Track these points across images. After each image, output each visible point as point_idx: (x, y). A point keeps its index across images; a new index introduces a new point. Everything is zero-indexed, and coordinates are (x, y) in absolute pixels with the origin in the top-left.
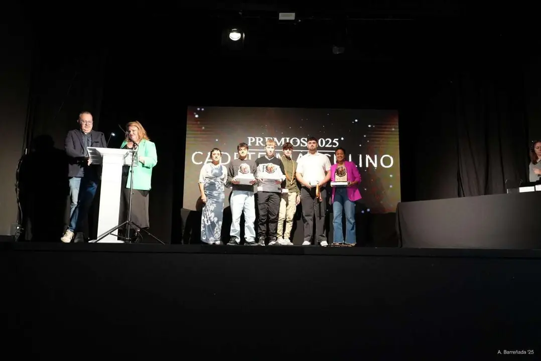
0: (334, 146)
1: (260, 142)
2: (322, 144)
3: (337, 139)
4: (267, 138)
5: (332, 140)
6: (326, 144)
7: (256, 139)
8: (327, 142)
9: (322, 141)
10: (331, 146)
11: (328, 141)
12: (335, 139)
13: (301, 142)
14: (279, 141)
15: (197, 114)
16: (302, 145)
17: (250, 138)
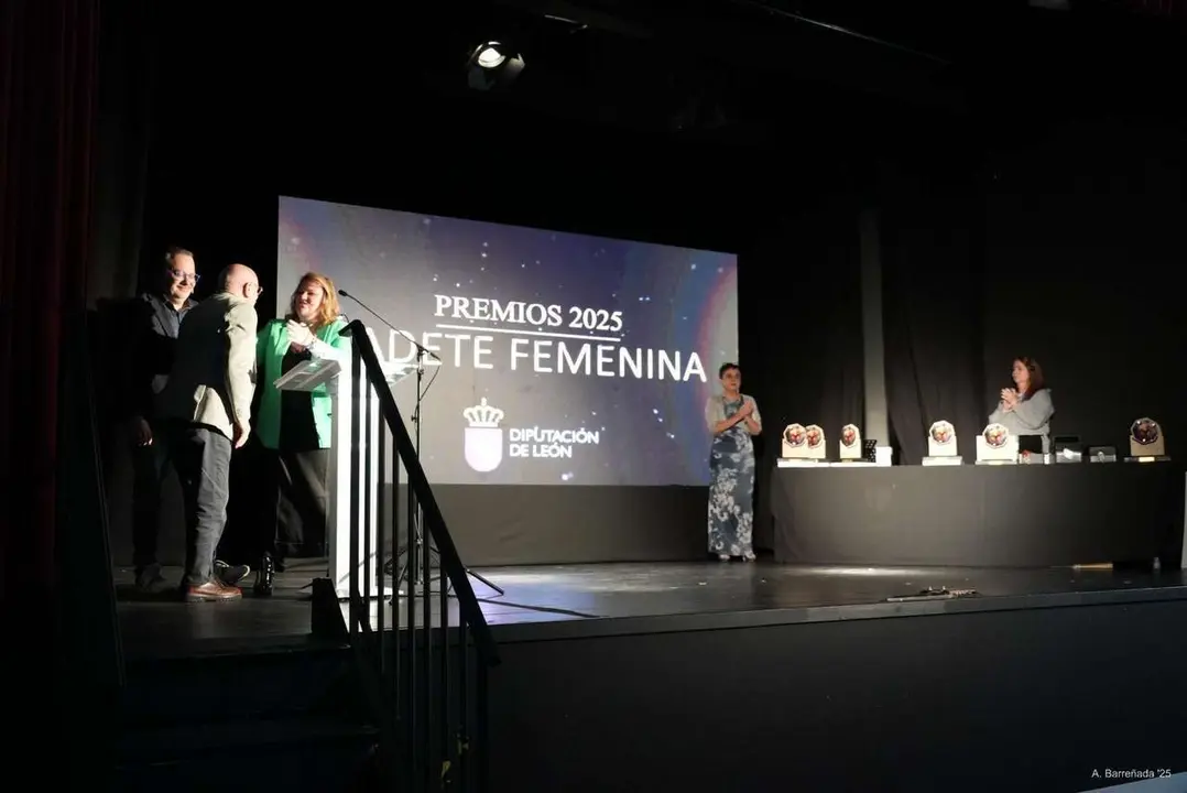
0: (613, 329)
1: (462, 308)
2: (590, 322)
3: (620, 314)
4: (477, 301)
5: (610, 315)
6: (597, 324)
7: (453, 301)
8: (600, 318)
9: (590, 314)
10: (607, 328)
11: (602, 316)
12: (616, 313)
13: (548, 316)
14: (503, 309)
16: (550, 323)
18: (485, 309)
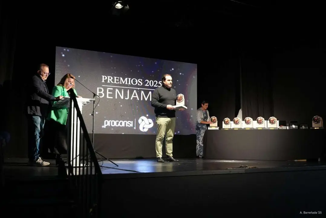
1: (111, 80)
2: (151, 84)
3: (161, 82)
4: (115, 78)
5: (158, 82)
6: (154, 85)
7: (108, 77)
9: (151, 81)
11: (156, 82)
12: (160, 82)
13: (138, 82)
14: (124, 81)
15: (63, 54)
16: (139, 84)
17: (103, 76)
18: (118, 80)
